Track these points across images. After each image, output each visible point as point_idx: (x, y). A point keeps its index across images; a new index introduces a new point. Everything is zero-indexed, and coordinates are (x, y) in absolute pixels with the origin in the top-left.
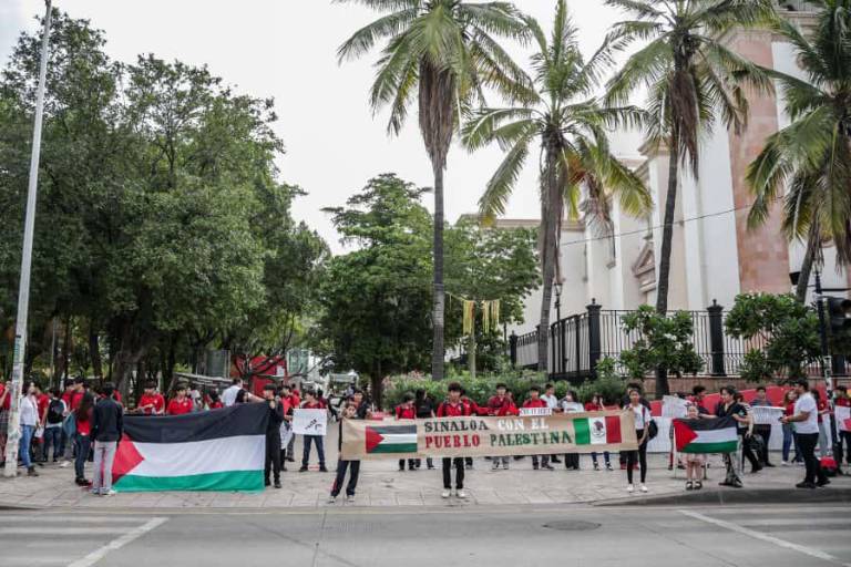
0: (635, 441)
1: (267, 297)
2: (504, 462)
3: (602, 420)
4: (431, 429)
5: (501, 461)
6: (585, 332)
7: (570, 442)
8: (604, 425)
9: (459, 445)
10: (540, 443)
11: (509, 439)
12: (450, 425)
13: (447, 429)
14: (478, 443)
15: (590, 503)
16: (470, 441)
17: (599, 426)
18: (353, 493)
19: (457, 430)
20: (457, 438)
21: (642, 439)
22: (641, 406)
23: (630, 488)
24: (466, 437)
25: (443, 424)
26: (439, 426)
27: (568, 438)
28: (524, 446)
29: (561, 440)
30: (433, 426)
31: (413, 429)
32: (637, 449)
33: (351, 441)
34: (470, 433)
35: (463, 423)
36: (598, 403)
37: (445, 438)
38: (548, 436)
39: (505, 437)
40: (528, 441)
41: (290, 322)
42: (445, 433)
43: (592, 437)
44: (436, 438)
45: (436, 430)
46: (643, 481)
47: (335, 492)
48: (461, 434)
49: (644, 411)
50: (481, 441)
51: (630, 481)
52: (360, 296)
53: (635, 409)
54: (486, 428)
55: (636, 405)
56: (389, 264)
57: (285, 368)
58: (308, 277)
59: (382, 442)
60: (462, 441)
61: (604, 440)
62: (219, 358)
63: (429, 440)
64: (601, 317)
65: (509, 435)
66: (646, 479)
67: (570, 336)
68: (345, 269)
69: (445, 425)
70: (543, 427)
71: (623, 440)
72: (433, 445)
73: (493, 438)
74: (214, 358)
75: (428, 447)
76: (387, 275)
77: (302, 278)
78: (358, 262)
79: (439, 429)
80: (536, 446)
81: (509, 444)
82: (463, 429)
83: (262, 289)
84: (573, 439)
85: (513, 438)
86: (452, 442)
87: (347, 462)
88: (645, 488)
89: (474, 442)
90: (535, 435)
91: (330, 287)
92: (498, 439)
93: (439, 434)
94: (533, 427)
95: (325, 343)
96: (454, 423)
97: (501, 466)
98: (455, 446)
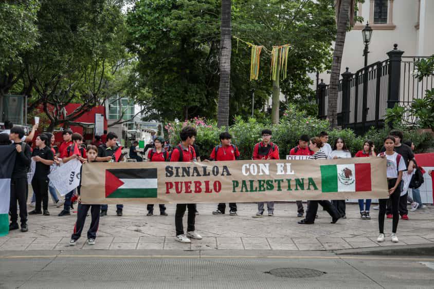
0: (386, 190)
1: (40, 40)
2: (270, 209)
3: (352, 167)
4: (171, 174)
5: (265, 207)
6: (385, 79)
7: (316, 189)
8: (353, 172)
9: (200, 191)
10: (285, 190)
11: (252, 186)
12: (191, 171)
13: (188, 175)
14: (220, 189)
15: (332, 251)
16: (211, 187)
17: (348, 173)
18: (94, 237)
19: (199, 175)
20: (198, 184)
21: (393, 189)
22: (396, 154)
23: (381, 238)
24: (207, 183)
25: (184, 169)
26: (180, 171)
27: (314, 185)
28: (267, 192)
29: (306, 187)
30: (174, 171)
31: (152, 174)
32: (388, 197)
33: (90, 186)
34: (212, 179)
35: (205, 169)
36: (370, 149)
37: (186, 183)
38: (293, 183)
39: (248, 184)
40: (272, 187)
41: (100, 70)
42: (186, 179)
43: (339, 184)
44: (177, 183)
45: (177, 175)
46: (394, 231)
47: (76, 236)
48: (202, 179)
49: (398, 160)
50: (222, 186)
51: (381, 231)
52: (165, 42)
53: (388, 157)
54: (229, 174)
55: (390, 154)
56: (191, 8)
57: (104, 115)
58: (99, 20)
59: (122, 187)
60: (203, 186)
61: (352, 188)
62: (16, 103)
63: (169, 185)
64: (402, 64)
65: (251, 182)
66: (398, 229)
67: (372, 84)
68: (149, 14)
69: (186, 171)
70: (289, 173)
71: (373, 189)
72: (173, 191)
73: (236, 183)
74: (11, 102)
75: (168, 192)
76: (190, 19)
77: (93, 21)
78: (163, 6)
79: (180, 174)
80: (279, 192)
81: (252, 190)
82: (205, 174)
83: (34, 29)
84: (319, 187)
85: (256, 185)
86: (193, 188)
87: (89, 206)
88: (395, 239)
89: (215, 189)
90: (279, 182)
91: (135, 33)
92: (240, 185)
93: (179, 179)
94: (279, 173)
95: (145, 91)
96: (196, 169)
97: (266, 212)
98: (196, 192)
